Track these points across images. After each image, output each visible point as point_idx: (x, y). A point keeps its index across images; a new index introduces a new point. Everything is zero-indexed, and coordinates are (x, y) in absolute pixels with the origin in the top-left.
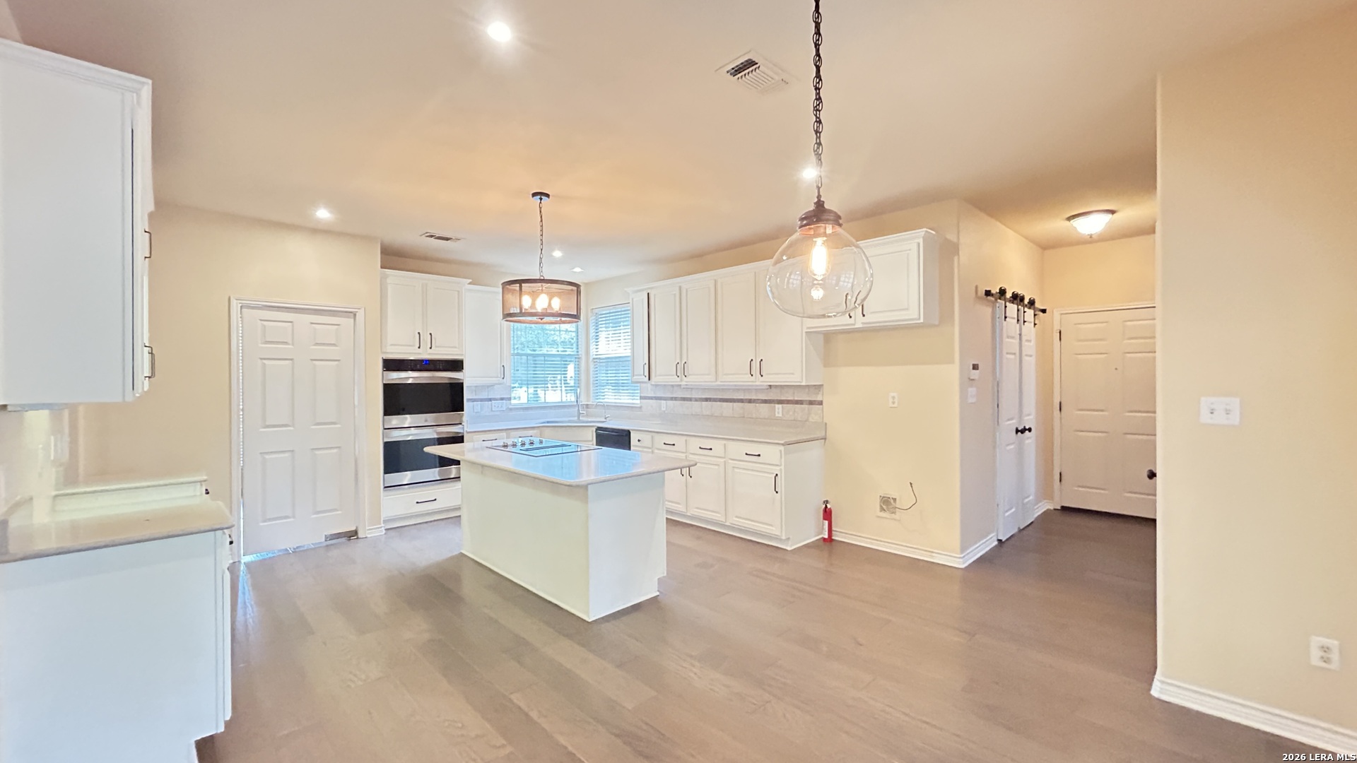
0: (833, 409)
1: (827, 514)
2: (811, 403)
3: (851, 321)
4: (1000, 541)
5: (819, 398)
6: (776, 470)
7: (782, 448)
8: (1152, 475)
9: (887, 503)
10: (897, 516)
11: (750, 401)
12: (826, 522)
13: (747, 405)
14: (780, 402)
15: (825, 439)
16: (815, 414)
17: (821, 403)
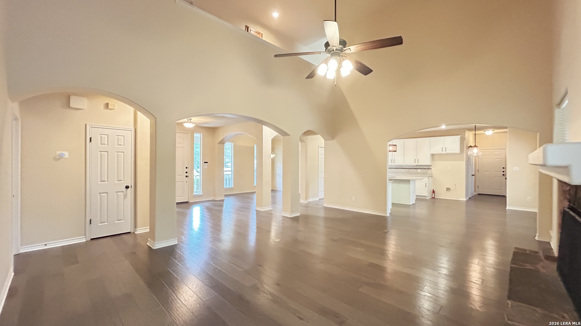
0: (434, 170)
1: (434, 192)
2: (428, 169)
3: (442, 152)
4: (470, 198)
5: (430, 168)
6: (426, 182)
7: (427, 178)
8: (506, 179)
9: (448, 189)
10: (450, 192)
11: (411, 168)
12: (434, 194)
13: (409, 169)
14: (419, 169)
15: (432, 177)
16: (429, 171)
17: (431, 169)
